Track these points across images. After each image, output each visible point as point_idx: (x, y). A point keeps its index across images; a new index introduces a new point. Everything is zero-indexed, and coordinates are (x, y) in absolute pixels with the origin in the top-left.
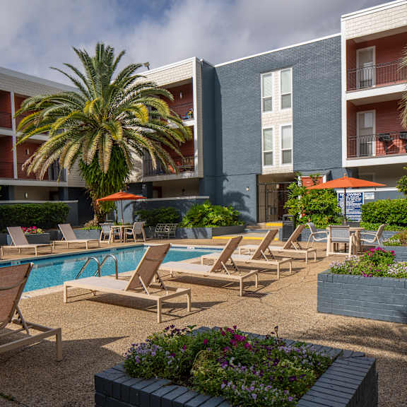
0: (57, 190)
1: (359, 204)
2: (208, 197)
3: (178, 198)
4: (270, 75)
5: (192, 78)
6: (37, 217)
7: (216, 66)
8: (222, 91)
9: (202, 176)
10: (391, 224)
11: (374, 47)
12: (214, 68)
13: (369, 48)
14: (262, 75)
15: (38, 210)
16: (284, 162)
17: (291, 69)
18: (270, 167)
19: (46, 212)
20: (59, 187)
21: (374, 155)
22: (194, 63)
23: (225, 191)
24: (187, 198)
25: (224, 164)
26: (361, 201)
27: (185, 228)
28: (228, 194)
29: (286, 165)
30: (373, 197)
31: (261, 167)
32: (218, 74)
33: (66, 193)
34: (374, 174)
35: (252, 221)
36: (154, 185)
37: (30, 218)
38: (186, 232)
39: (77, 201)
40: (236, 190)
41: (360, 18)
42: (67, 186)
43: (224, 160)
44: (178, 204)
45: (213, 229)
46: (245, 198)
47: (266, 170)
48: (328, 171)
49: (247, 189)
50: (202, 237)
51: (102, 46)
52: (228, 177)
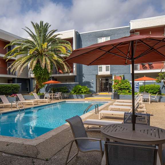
0: (12, 79)
1: (137, 86)
2: (78, 83)
3: (68, 83)
4: (102, 39)
5: (73, 37)
6: (9, 90)
7: (80, 33)
8: (82, 43)
9: (76, 75)
10: (150, 93)
11: (139, 32)
12: (79, 34)
13: (137, 33)
14: (98, 38)
15: (9, 87)
16: (106, 71)
17: (109, 37)
18: (101, 72)
19: (12, 88)
20: (13, 78)
21: (139, 69)
22: (74, 32)
23: (83, 81)
24: (72, 83)
25: (83, 70)
26: (138, 85)
27: (73, 95)
28: (85, 82)
29: (107, 72)
30: (142, 84)
31: (98, 72)
32: (81, 37)
33: (16, 80)
34: (139, 76)
35: (94, 92)
36: (55, 78)
37: (6, 90)
38: (73, 96)
39: (21, 84)
40: (88, 80)
41: (137, 22)
42: (17, 77)
43: (83, 69)
44: (67, 86)
45: (85, 95)
46: (91, 84)
47: (100, 73)
48: (123, 75)
49: (92, 80)
50: (81, 98)
51: (43, 22)
52: (84, 76)
